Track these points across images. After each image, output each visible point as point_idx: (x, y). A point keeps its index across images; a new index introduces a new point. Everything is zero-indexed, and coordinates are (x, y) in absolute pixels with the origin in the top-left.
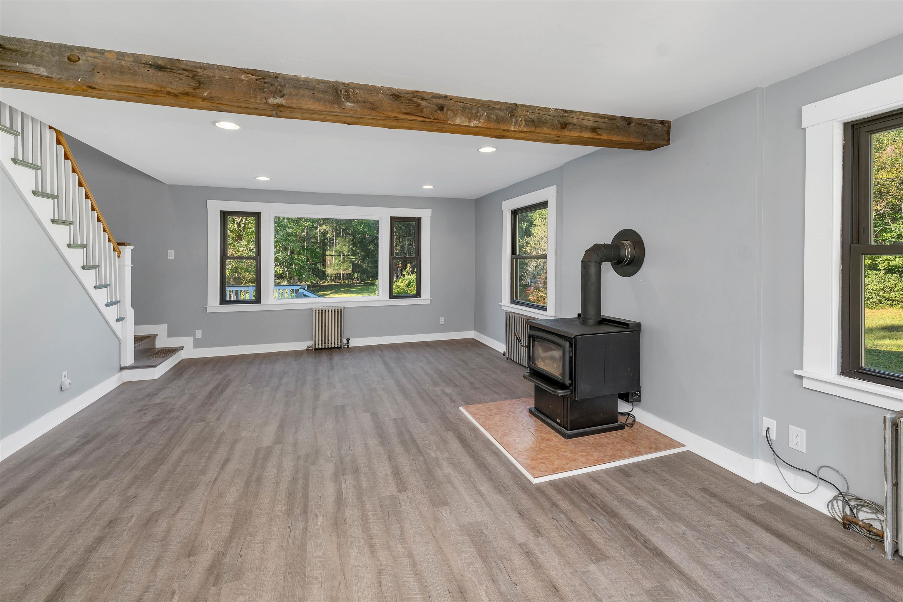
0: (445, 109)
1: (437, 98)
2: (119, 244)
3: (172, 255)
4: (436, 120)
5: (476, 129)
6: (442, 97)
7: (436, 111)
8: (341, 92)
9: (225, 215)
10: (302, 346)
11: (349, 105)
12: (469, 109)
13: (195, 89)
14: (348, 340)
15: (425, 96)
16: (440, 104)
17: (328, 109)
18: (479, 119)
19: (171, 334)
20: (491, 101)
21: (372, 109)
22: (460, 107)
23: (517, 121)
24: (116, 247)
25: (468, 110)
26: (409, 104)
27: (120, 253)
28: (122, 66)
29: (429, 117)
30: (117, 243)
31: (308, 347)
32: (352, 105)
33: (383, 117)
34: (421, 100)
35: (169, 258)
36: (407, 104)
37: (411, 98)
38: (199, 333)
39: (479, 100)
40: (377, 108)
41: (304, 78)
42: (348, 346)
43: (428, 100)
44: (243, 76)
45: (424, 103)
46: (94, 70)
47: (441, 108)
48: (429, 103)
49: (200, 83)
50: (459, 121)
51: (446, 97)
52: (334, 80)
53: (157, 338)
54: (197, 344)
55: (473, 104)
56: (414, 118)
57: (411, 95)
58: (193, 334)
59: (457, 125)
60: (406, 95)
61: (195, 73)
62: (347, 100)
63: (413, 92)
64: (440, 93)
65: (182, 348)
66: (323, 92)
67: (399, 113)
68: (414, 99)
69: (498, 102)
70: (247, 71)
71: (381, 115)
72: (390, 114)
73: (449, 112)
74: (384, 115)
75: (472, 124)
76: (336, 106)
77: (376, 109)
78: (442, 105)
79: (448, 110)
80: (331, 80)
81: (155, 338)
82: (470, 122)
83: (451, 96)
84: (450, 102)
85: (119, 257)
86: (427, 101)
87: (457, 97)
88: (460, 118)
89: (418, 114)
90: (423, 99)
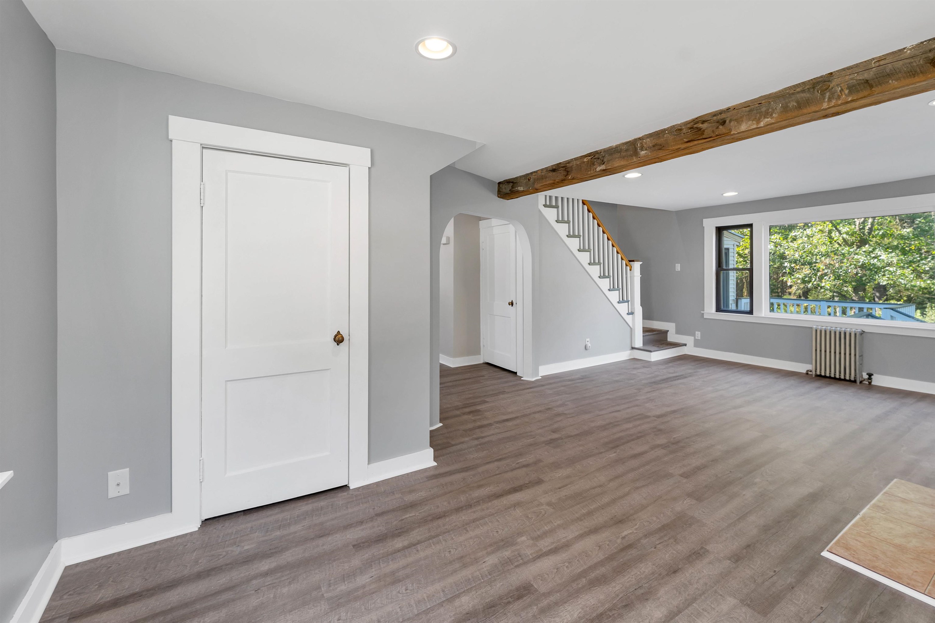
0: (727, 121)
1: (718, 115)
2: (630, 261)
3: (678, 267)
4: (718, 136)
5: (769, 126)
6: (725, 111)
7: (718, 128)
8: (637, 145)
9: (720, 230)
10: (802, 368)
11: (643, 153)
12: (757, 110)
13: (566, 176)
14: (870, 375)
15: (706, 118)
16: (721, 120)
17: (630, 162)
18: (771, 115)
19: (678, 332)
20: (788, 87)
21: (660, 149)
22: (746, 112)
23: (833, 94)
24: (628, 264)
25: (755, 111)
26: (690, 133)
27: (632, 267)
28: (542, 175)
29: (710, 136)
30: (629, 261)
31: (808, 371)
32: (645, 152)
33: (669, 152)
34: (702, 124)
35: (676, 270)
36: (689, 133)
37: (692, 126)
38: (698, 334)
39: (770, 94)
40: (664, 146)
41: (615, 146)
42: (870, 383)
43: (709, 120)
44: (585, 159)
45: (704, 126)
46: (535, 180)
47: (723, 123)
48: (710, 123)
49: (568, 172)
50: (744, 127)
51: (728, 109)
52: (633, 139)
53: (668, 333)
54: (697, 344)
55: (763, 102)
56: (696, 142)
57: (692, 124)
58: (694, 335)
59: (743, 132)
60: (688, 125)
61: (566, 167)
62: (641, 149)
63: (693, 120)
64: (721, 109)
65: (685, 345)
66: (627, 150)
67: (682, 144)
68: (695, 126)
69: (799, 84)
70: (587, 156)
71: (667, 151)
72: (674, 148)
73: (732, 123)
74: (669, 151)
75: (762, 124)
76: (634, 158)
77: (663, 148)
78: (724, 118)
79: (730, 121)
80: (631, 140)
81: (667, 333)
82: (758, 122)
83: (734, 106)
84: (735, 111)
85: (630, 270)
86: (708, 122)
87: (741, 103)
88: (746, 123)
89: (699, 138)
90: (703, 122)
